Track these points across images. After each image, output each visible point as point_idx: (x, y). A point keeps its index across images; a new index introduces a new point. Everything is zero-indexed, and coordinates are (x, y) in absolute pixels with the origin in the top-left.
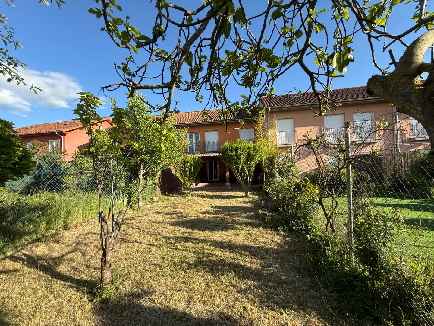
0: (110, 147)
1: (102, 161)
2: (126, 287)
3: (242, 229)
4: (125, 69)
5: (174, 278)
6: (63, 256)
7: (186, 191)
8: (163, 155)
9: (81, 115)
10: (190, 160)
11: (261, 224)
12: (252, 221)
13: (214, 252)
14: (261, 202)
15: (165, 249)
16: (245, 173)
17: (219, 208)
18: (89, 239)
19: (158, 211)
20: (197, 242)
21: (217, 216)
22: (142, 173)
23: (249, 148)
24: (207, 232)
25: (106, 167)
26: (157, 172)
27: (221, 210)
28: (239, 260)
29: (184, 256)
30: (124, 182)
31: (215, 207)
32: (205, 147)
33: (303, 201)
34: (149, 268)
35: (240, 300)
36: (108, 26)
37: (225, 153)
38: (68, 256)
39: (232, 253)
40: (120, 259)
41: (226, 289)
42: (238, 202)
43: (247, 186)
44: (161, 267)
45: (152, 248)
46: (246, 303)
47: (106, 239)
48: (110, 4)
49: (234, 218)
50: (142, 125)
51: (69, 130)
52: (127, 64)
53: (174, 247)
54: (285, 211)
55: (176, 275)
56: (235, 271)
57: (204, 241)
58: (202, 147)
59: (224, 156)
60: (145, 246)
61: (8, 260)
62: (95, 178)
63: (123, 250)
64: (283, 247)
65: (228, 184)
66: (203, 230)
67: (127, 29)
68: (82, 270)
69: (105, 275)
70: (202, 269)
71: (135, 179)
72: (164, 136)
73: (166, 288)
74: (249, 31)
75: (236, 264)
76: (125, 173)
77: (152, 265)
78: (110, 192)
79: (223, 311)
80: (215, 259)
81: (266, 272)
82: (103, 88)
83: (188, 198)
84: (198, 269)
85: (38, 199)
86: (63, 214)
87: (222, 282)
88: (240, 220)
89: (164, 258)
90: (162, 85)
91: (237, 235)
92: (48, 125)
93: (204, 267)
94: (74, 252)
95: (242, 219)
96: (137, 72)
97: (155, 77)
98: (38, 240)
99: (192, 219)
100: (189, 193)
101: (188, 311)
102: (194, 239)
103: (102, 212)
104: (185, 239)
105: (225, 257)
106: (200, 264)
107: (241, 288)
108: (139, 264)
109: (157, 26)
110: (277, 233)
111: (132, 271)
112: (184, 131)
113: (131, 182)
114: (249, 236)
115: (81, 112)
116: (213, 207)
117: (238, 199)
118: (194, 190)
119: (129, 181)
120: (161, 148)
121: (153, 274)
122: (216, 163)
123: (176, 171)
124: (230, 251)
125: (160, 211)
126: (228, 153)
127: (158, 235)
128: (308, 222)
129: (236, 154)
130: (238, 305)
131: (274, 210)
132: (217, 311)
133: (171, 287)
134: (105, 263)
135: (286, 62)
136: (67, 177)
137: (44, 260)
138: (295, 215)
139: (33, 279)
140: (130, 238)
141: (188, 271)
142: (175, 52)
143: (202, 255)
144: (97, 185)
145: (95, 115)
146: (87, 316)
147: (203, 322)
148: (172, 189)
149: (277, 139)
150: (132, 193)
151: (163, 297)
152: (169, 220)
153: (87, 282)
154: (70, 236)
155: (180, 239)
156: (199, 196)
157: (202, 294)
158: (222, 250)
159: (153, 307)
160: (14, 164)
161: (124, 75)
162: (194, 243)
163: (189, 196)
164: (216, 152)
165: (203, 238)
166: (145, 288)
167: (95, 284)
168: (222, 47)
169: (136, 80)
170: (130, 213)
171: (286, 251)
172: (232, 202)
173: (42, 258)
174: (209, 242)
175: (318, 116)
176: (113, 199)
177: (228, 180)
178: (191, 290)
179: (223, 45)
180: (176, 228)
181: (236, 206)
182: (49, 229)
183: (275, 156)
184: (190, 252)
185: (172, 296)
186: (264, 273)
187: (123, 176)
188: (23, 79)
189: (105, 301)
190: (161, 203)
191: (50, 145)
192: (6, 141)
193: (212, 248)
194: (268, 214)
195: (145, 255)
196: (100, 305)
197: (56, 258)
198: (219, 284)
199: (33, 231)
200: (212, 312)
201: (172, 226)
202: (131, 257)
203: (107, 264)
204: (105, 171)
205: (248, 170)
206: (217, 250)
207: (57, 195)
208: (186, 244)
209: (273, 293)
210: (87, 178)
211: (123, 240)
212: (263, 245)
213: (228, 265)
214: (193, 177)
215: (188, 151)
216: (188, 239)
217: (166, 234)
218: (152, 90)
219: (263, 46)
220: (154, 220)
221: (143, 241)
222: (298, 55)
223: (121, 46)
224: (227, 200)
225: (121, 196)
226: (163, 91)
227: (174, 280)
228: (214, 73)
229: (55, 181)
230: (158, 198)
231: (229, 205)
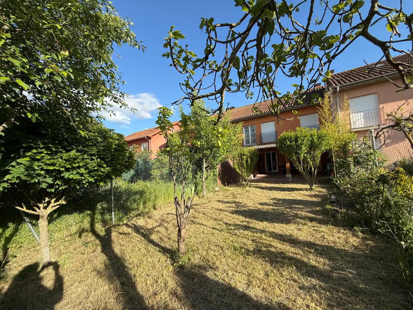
0: (181, 146)
1: (175, 157)
2: (196, 260)
3: (305, 224)
4: (187, 85)
5: (234, 260)
6: (154, 228)
7: (244, 183)
8: (221, 150)
9: (160, 124)
10: (246, 153)
11: (330, 221)
12: (318, 217)
13: (273, 244)
14: (331, 196)
15: (226, 234)
16: (308, 163)
17: (279, 200)
18: (169, 218)
19: (219, 199)
20: (255, 232)
21: (276, 208)
22: (204, 166)
23: (311, 136)
24: (265, 223)
25: (178, 162)
26: (217, 165)
27: (281, 202)
28: (302, 256)
29: (243, 242)
30: (191, 174)
31: (274, 199)
32: (261, 139)
33: (393, 197)
34: (213, 247)
35: (303, 297)
36: (174, 62)
37: (283, 144)
38: (156, 229)
39: (294, 247)
40: (191, 237)
41: (286, 282)
42: (301, 195)
43: (312, 178)
44: (223, 249)
45: (214, 231)
46: (309, 302)
47: (180, 219)
48: (175, 47)
49: (296, 212)
50: (203, 125)
51: (153, 135)
52: (188, 81)
53: (234, 234)
54: (365, 209)
55: (236, 258)
56: (296, 267)
57: (262, 231)
58: (258, 139)
59: (282, 147)
60: (209, 229)
61: (124, 226)
62: (171, 171)
63: (193, 230)
64: (362, 251)
65: (289, 175)
66: (261, 221)
67: (187, 55)
68: (166, 241)
69: (181, 246)
70: (261, 258)
71: (199, 171)
72: (220, 133)
73: (228, 268)
74: (295, 21)
75: (298, 260)
76: (191, 166)
77: (216, 245)
78: (181, 182)
79: (283, 303)
80: (275, 251)
81: (337, 275)
82: (173, 104)
83: (246, 189)
84: (257, 256)
85: (138, 186)
86: (152, 197)
87: (282, 274)
88: (303, 215)
89: (225, 242)
90: (215, 93)
91: (300, 230)
92: (141, 132)
93: (263, 256)
94: (160, 227)
95: (306, 214)
96: (195, 87)
97: (209, 87)
98: (139, 215)
99: (251, 209)
100: (247, 184)
101: (247, 292)
102: (253, 228)
103: (177, 197)
104: (243, 227)
105: (285, 251)
106: (259, 252)
107: (304, 285)
108: (205, 243)
109: (208, 46)
110: (353, 233)
111: (200, 247)
112: (240, 126)
113: (197, 174)
114: (314, 232)
115: (160, 122)
116: (272, 199)
117: (301, 192)
118: (251, 181)
119: (195, 173)
120: (218, 143)
121: (217, 254)
122: (274, 155)
123: (234, 163)
124: (291, 245)
125: (221, 200)
126: (286, 143)
127: (220, 221)
128: (402, 225)
129: (296, 144)
130: (299, 301)
131: (349, 206)
132: (277, 301)
133: (232, 268)
134: (180, 237)
135: (345, 38)
136: (154, 170)
137: (143, 229)
138: (381, 214)
139: (138, 241)
140: (197, 220)
141: (247, 256)
142: (224, 62)
143: (261, 245)
144: (173, 176)
145: (169, 123)
146: (170, 274)
147: (262, 306)
148: (231, 181)
149: (352, 122)
150: (197, 183)
151: (225, 274)
152: (228, 208)
153: (169, 250)
154: (157, 214)
155: (239, 227)
156: (257, 187)
157: (261, 281)
158: (282, 242)
159: (217, 281)
160: (126, 162)
161: (187, 90)
162: (252, 232)
163: (248, 187)
164: (273, 143)
165: (262, 229)
166: (210, 263)
167: (174, 252)
168: (268, 43)
169: (195, 93)
170: (196, 200)
171: (366, 257)
172: (294, 195)
173: (142, 228)
174: (268, 233)
175: (404, 90)
176: (184, 187)
177: (288, 171)
178: (250, 275)
179: (269, 40)
180: (235, 216)
181: (298, 199)
182: (144, 208)
183: (349, 143)
184: (248, 239)
185: (233, 275)
186: (333, 276)
187: (190, 169)
188: (127, 105)
189: (181, 267)
190: (221, 193)
191: (142, 147)
192: (121, 147)
193: (271, 239)
194: (340, 211)
195: (210, 236)
196: (178, 269)
197: (150, 229)
198: (278, 275)
199: (136, 209)
200: (271, 300)
201: (232, 214)
202: (199, 236)
203: (182, 238)
204: (177, 165)
205: (312, 161)
206: (276, 242)
207: (148, 184)
208: (245, 232)
209: (345, 300)
210: (166, 171)
211: (192, 222)
212: (333, 245)
213: (288, 259)
214: (250, 169)
215: (245, 144)
216: (246, 228)
217: (227, 220)
218: (208, 98)
219: (312, 31)
220: (216, 207)
221: (207, 224)
222: (362, 26)
223: (183, 72)
224: (288, 192)
225: (190, 185)
226: (216, 97)
227: (234, 263)
228: (261, 70)
229: (147, 173)
230: (219, 188)
231: (290, 198)
